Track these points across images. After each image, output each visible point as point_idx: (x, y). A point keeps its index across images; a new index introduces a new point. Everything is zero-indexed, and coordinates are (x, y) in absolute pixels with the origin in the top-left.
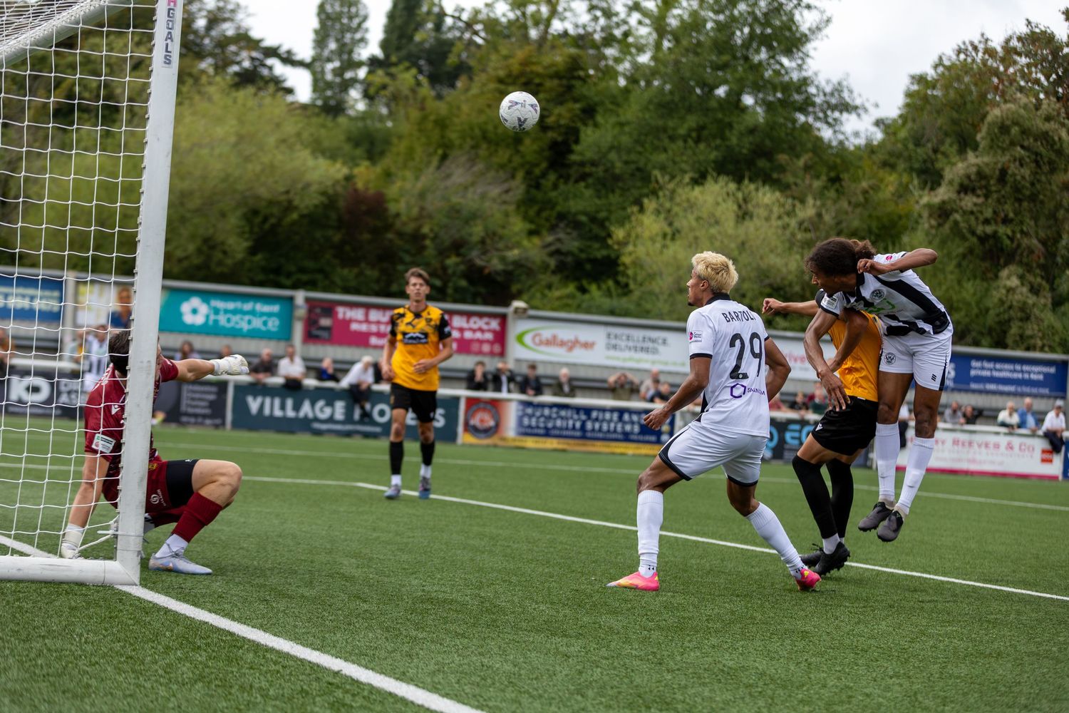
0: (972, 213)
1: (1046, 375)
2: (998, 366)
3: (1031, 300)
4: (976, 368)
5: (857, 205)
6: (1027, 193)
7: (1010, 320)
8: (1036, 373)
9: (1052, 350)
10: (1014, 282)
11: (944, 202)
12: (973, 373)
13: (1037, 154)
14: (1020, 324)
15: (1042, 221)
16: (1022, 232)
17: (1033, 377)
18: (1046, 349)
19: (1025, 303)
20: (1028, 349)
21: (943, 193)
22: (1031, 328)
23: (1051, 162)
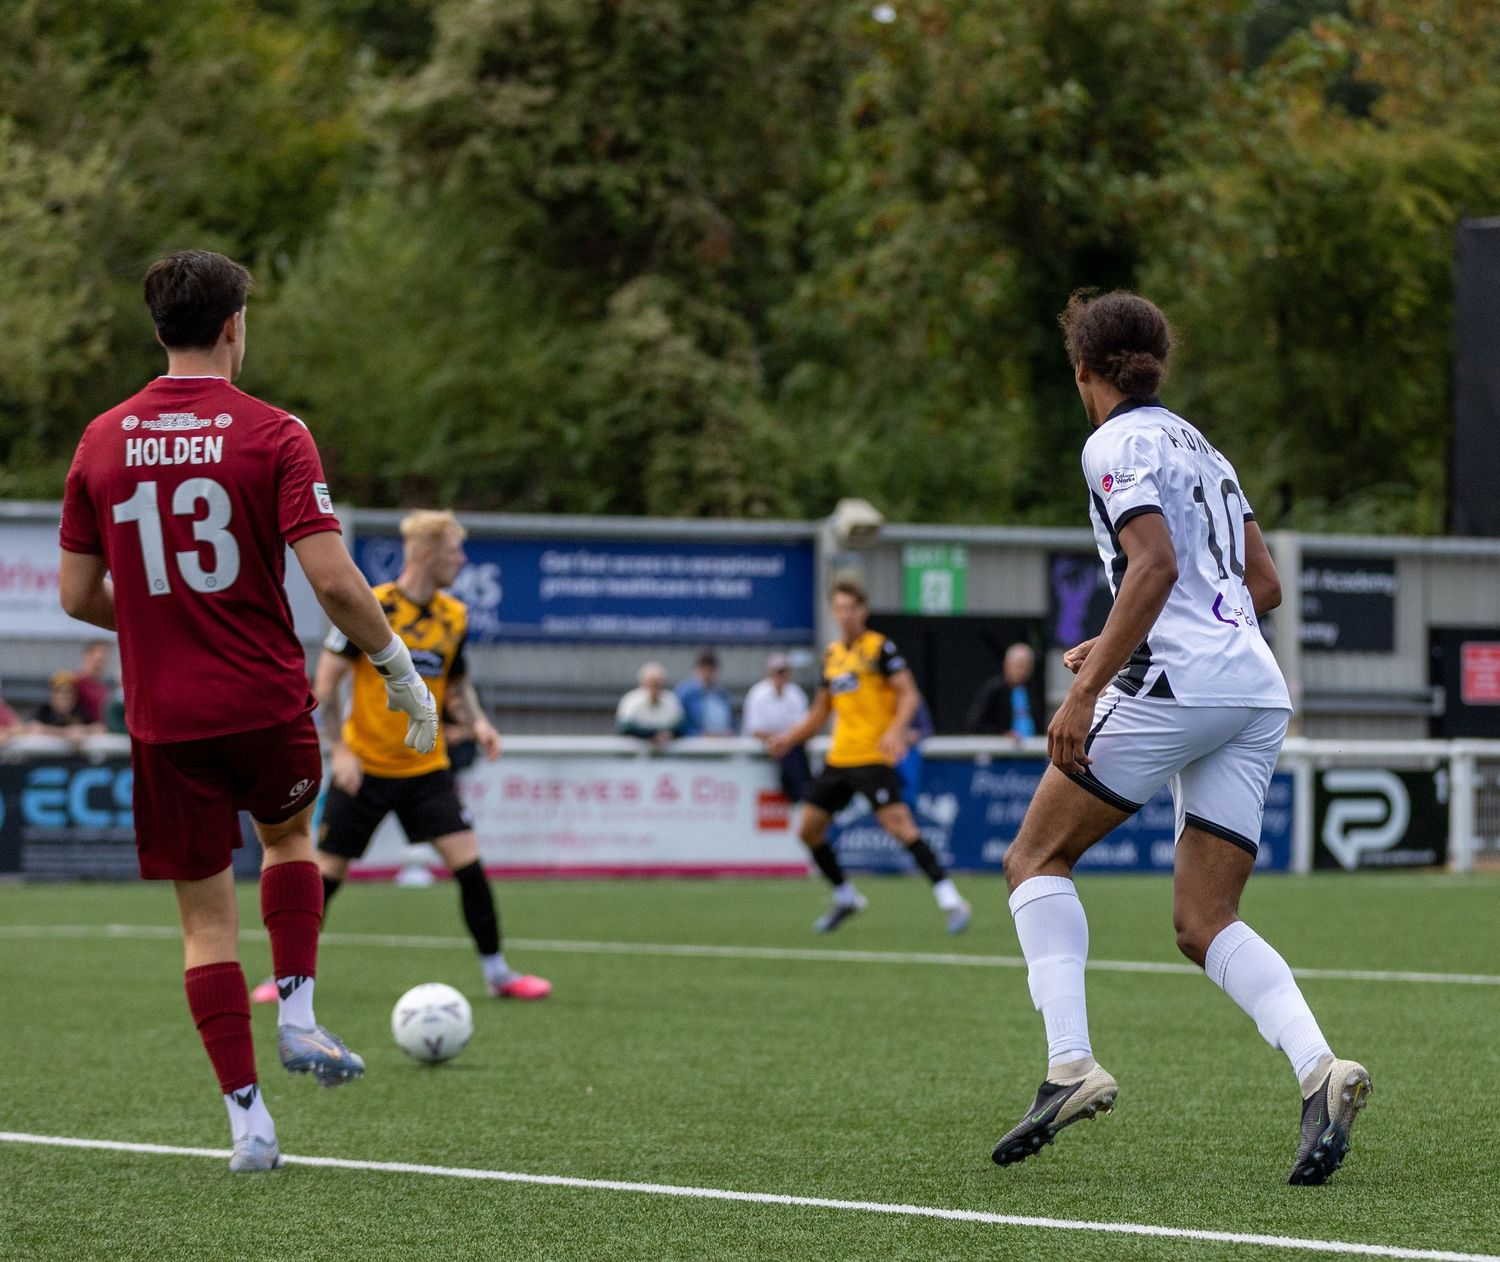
0: (521, 132)
1: (757, 581)
2: (622, 564)
3: (705, 371)
4: (557, 575)
5: (195, 129)
6: (677, 68)
7: (648, 434)
8: (729, 578)
9: (774, 510)
10: (655, 323)
11: (438, 109)
12: (551, 588)
14: (678, 442)
15: (723, 148)
16: (667, 180)
17: (723, 589)
18: (758, 508)
19: (688, 383)
20: (706, 511)
21: (436, 81)
22: (709, 455)
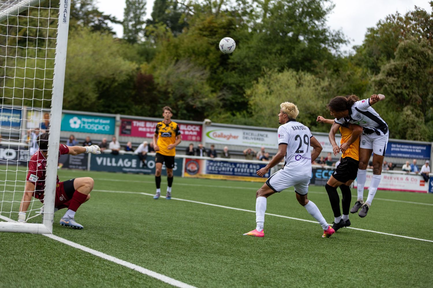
0: (392, 84)
1: (422, 150)
2: (403, 146)
3: (416, 120)
4: (394, 147)
5: (345, 81)
6: (415, 76)
7: (407, 128)
8: (418, 149)
9: (425, 140)
10: (409, 112)
11: (381, 80)
12: (392, 149)
13: (419, 60)
14: (412, 129)
15: (421, 88)
16: (413, 92)
17: (417, 151)
18: (422, 140)
19: (414, 121)
20: (415, 140)
21: (380, 76)
22: (416, 131)
23: (424, 64)
